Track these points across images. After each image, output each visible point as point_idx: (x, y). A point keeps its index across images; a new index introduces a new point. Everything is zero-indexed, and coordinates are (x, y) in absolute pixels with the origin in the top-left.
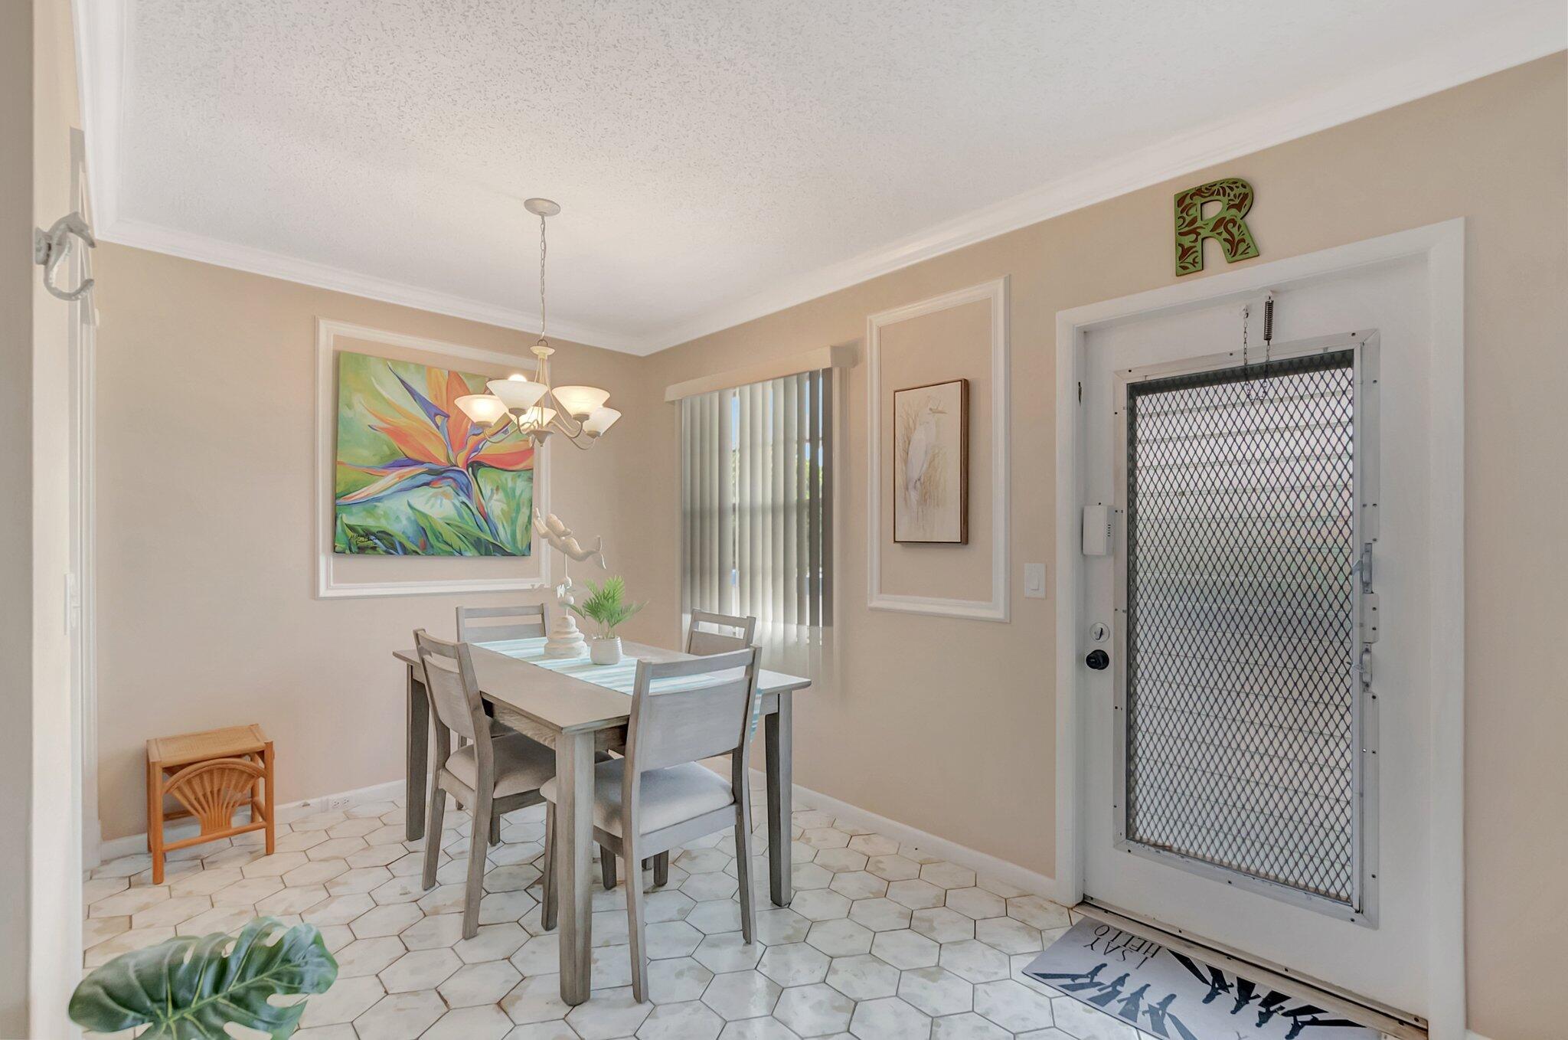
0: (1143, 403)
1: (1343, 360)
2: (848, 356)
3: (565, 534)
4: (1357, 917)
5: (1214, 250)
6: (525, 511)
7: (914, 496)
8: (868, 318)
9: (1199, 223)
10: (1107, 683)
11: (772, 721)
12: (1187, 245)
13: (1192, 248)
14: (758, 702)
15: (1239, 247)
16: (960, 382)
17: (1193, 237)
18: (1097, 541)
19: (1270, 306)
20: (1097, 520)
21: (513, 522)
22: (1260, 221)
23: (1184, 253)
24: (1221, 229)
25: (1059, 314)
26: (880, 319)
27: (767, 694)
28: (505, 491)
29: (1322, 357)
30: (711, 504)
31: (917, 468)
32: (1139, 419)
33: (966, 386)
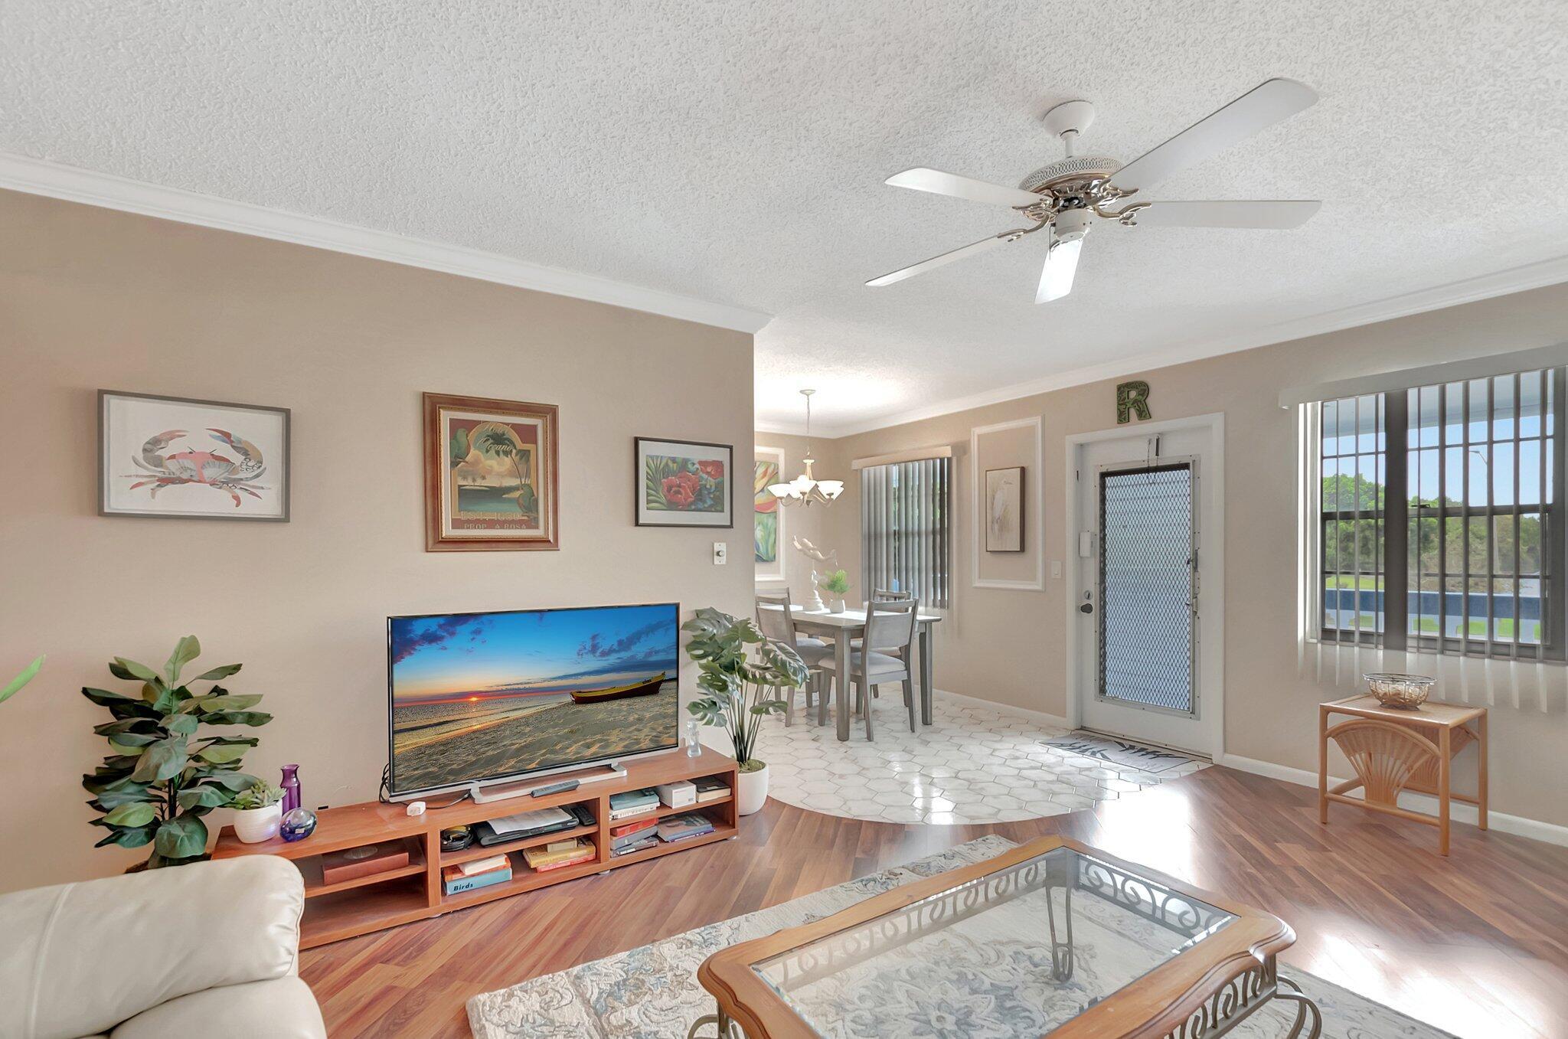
0: (1109, 481)
1: (1185, 466)
2: (961, 449)
3: (813, 549)
4: (1192, 715)
5: (1133, 413)
6: (773, 536)
7: (996, 527)
8: (973, 429)
9: (1126, 400)
10: (1091, 620)
11: (923, 636)
12: (1122, 410)
13: (1124, 411)
14: (917, 626)
15: (1144, 414)
16: (1019, 469)
17: (1124, 407)
18: (1086, 550)
19: (1158, 440)
20: (1086, 540)
21: (767, 542)
22: (1152, 402)
23: (1121, 413)
24: (1135, 405)
25: (1067, 437)
26: (978, 431)
27: (921, 622)
28: (762, 524)
29: (1177, 464)
30: (881, 528)
31: (998, 513)
32: (1107, 489)
33: (1023, 470)
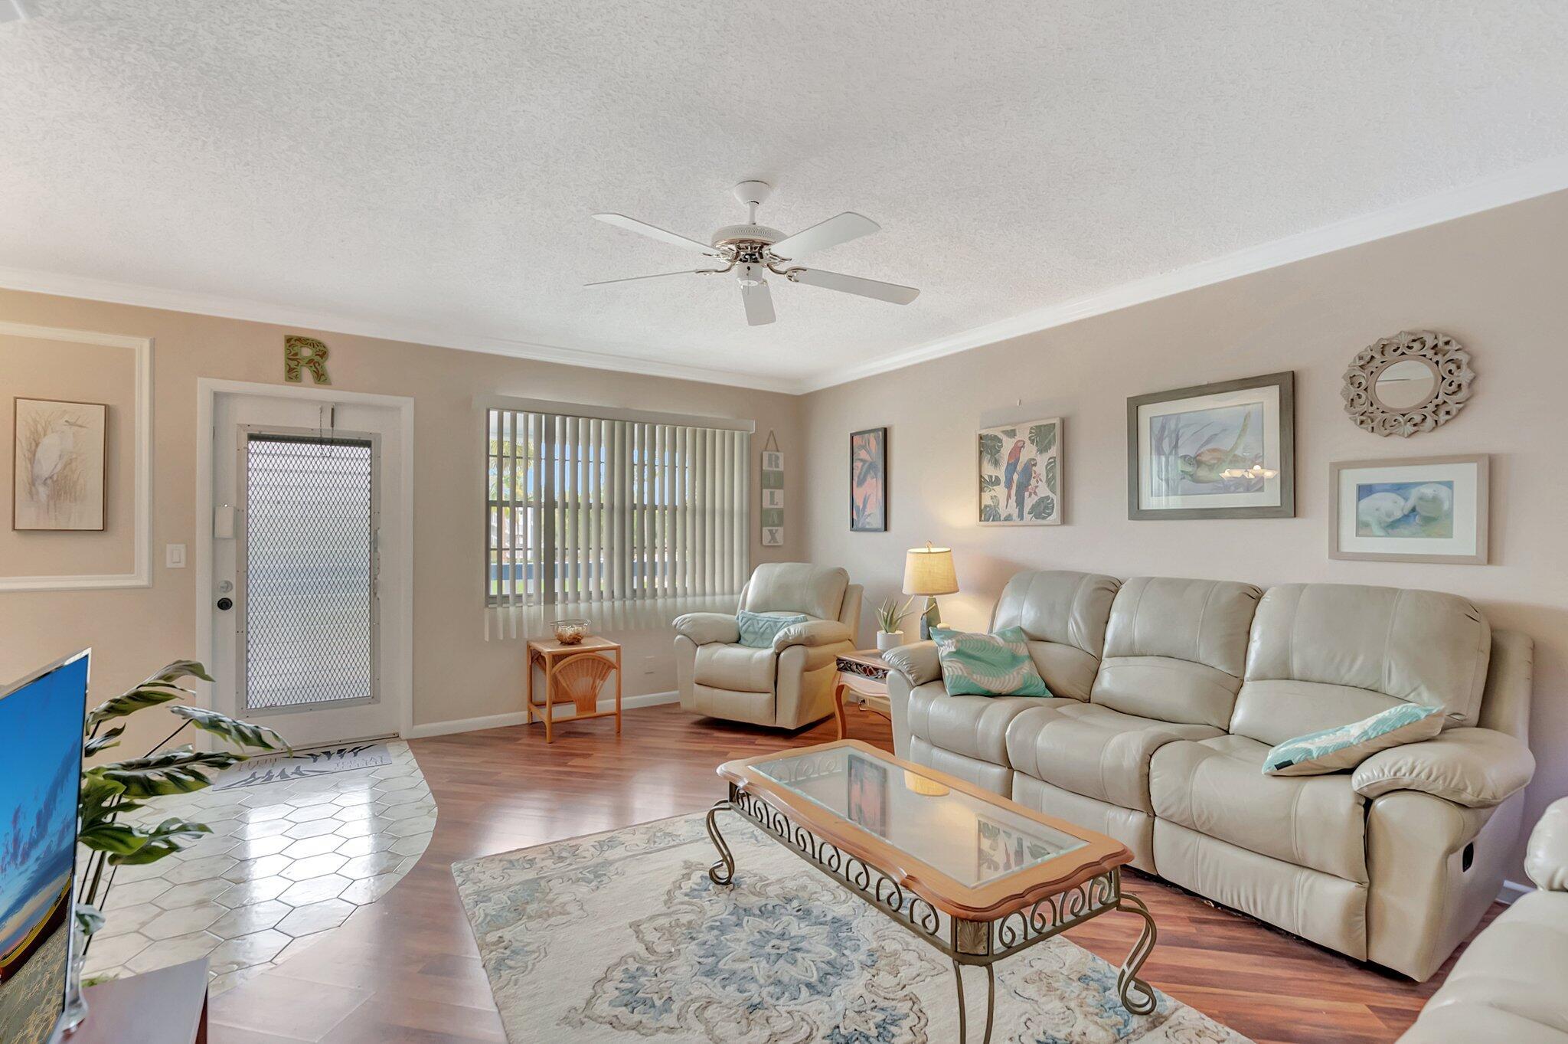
1: (366, 445)
4: (372, 700)
5: (307, 374)
7: (43, 491)
9: (298, 357)
10: (230, 618)
12: (292, 366)
13: (294, 368)
15: (321, 377)
16: (102, 408)
17: (296, 363)
18: (225, 529)
19: (334, 410)
20: (227, 517)
22: (331, 365)
23: (290, 370)
24: (312, 365)
25: (200, 379)
29: (357, 441)
31: (48, 464)
33: (109, 410)
